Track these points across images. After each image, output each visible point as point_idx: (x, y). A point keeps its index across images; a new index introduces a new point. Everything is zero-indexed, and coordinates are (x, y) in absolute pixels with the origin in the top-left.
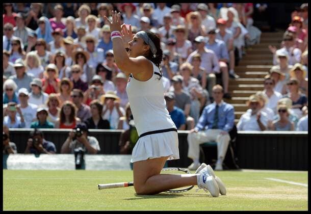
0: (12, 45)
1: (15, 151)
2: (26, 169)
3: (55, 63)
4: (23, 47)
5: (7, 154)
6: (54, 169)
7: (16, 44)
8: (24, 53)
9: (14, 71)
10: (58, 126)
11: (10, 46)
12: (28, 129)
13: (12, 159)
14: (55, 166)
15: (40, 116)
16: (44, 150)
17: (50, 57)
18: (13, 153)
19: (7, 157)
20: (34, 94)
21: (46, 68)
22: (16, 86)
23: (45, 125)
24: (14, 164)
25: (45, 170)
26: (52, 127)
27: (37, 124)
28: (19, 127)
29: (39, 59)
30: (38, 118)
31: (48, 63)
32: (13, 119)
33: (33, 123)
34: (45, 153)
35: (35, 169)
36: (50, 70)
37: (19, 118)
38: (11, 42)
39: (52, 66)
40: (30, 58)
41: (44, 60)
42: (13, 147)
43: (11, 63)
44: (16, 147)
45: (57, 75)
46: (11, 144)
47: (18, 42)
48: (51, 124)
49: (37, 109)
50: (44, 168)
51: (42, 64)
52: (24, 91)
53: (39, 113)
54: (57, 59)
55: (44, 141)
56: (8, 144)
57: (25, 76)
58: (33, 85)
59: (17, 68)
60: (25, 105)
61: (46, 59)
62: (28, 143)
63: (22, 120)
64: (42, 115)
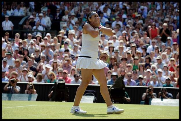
0: (155, 49)
1: (156, 97)
2: (161, 105)
3: (174, 57)
4: (159, 50)
5: (152, 98)
6: (173, 106)
7: (156, 49)
8: (160, 53)
9: (156, 61)
10: (176, 86)
11: (154, 50)
12: (161, 87)
13: (154, 101)
14: (174, 104)
15: (167, 81)
16: (166, 97)
17: (172, 55)
18: (154, 98)
19: (152, 99)
20: (164, 71)
21: (170, 60)
22: (156, 68)
23: (169, 86)
24: (155, 103)
25: (169, 106)
26: (172, 87)
27: (166, 85)
28: (158, 86)
29: (167, 56)
30: (166, 82)
31: (171, 57)
32: (155, 83)
33: (164, 85)
34: (166, 98)
35: (165, 105)
36: (172, 61)
37: (157, 82)
38: (154, 48)
39: (173, 59)
40: (164, 55)
41: (169, 56)
42: (155, 95)
43: (154, 58)
44: (156, 95)
45: (175, 63)
46: (154, 94)
47: (158, 48)
48: (172, 85)
49: (166, 78)
50: (169, 105)
51: (169, 58)
52: (160, 70)
53: (167, 80)
54: (175, 56)
55: (167, 93)
56: (152, 93)
57: (161, 64)
58: (164, 67)
59: (158, 60)
60: (161, 76)
61: (171, 56)
62: (159, 94)
63: (159, 83)
64: (168, 81)
